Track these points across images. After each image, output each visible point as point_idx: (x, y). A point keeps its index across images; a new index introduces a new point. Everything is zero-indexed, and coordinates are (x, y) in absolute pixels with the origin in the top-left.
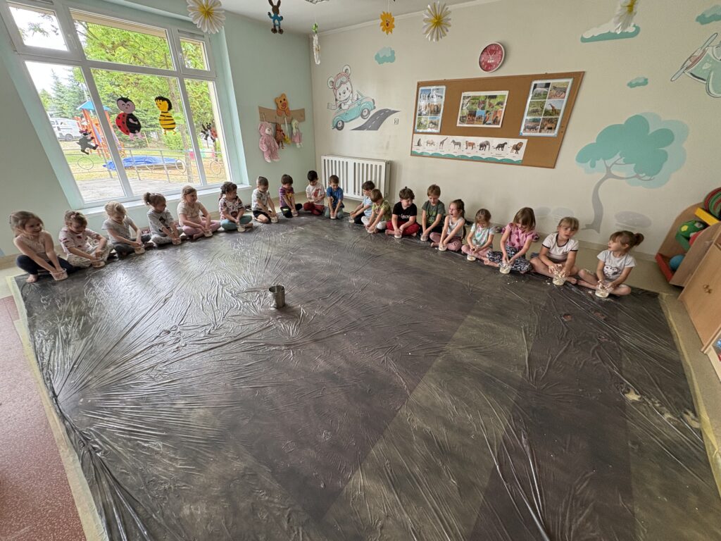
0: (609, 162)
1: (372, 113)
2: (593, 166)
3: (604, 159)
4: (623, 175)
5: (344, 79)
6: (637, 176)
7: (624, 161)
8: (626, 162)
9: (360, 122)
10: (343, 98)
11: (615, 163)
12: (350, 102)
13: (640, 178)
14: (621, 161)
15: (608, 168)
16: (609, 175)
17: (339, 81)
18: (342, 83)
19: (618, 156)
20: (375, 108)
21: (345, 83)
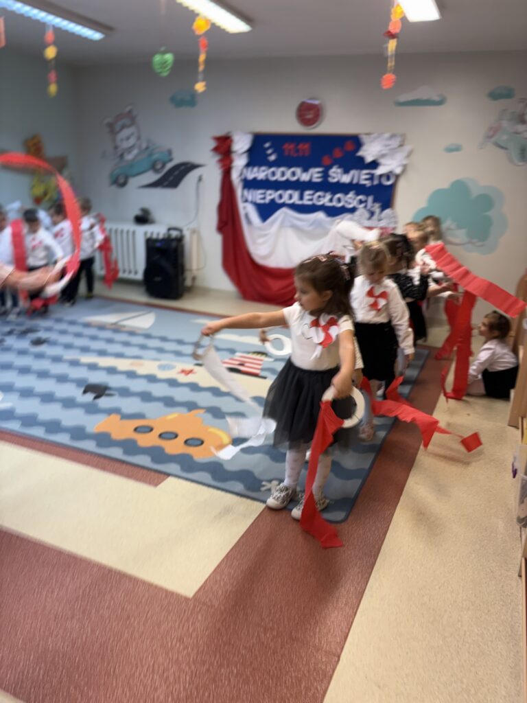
1: (169, 166)
5: (127, 121)
9: (152, 177)
10: (126, 145)
12: (135, 152)
17: (119, 124)
18: (123, 127)
20: (171, 160)
21: (129, 126)
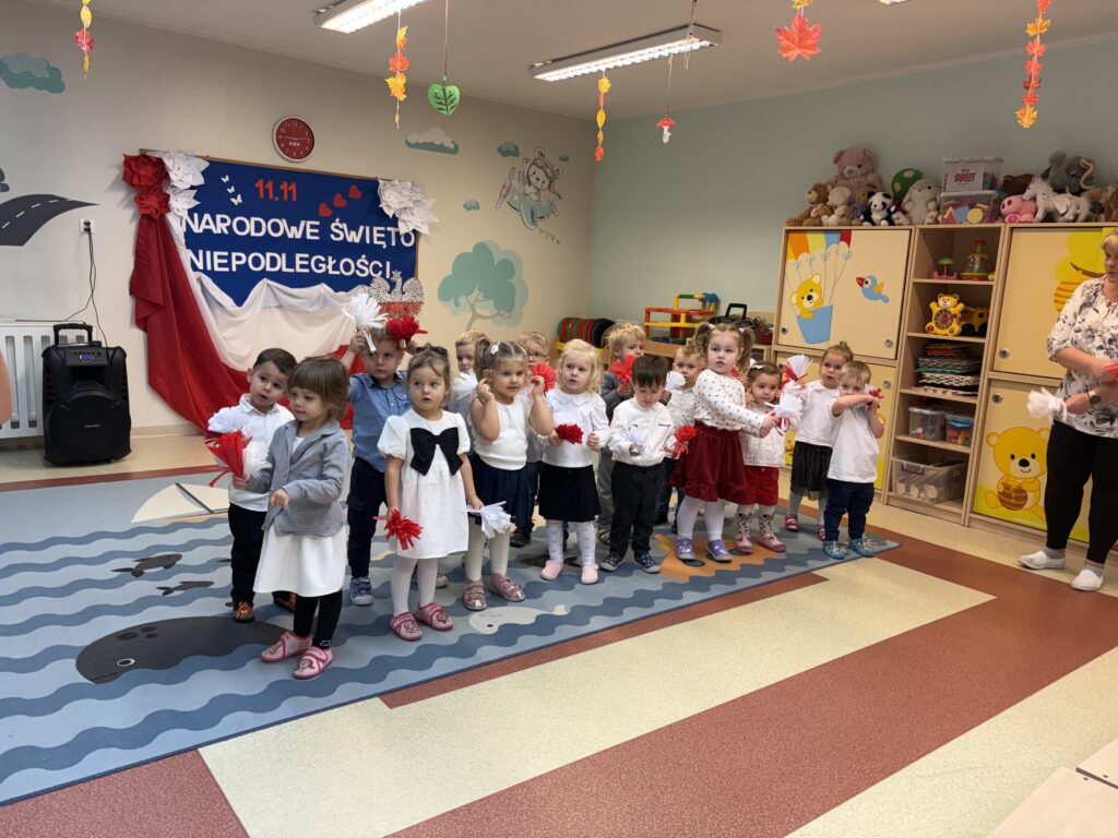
0: (471, 298)
2: (457, 304)
3: (466, 295)
4: (486, 313)
6: (498, 314)
7: (484, 296)
8: (487, 298)
11: (476, 300)
13: (502, 316)
14: (481, 298)
15: (472, 306)
16: (475, 316)
19: (477, 292)
20: (6, 188)
